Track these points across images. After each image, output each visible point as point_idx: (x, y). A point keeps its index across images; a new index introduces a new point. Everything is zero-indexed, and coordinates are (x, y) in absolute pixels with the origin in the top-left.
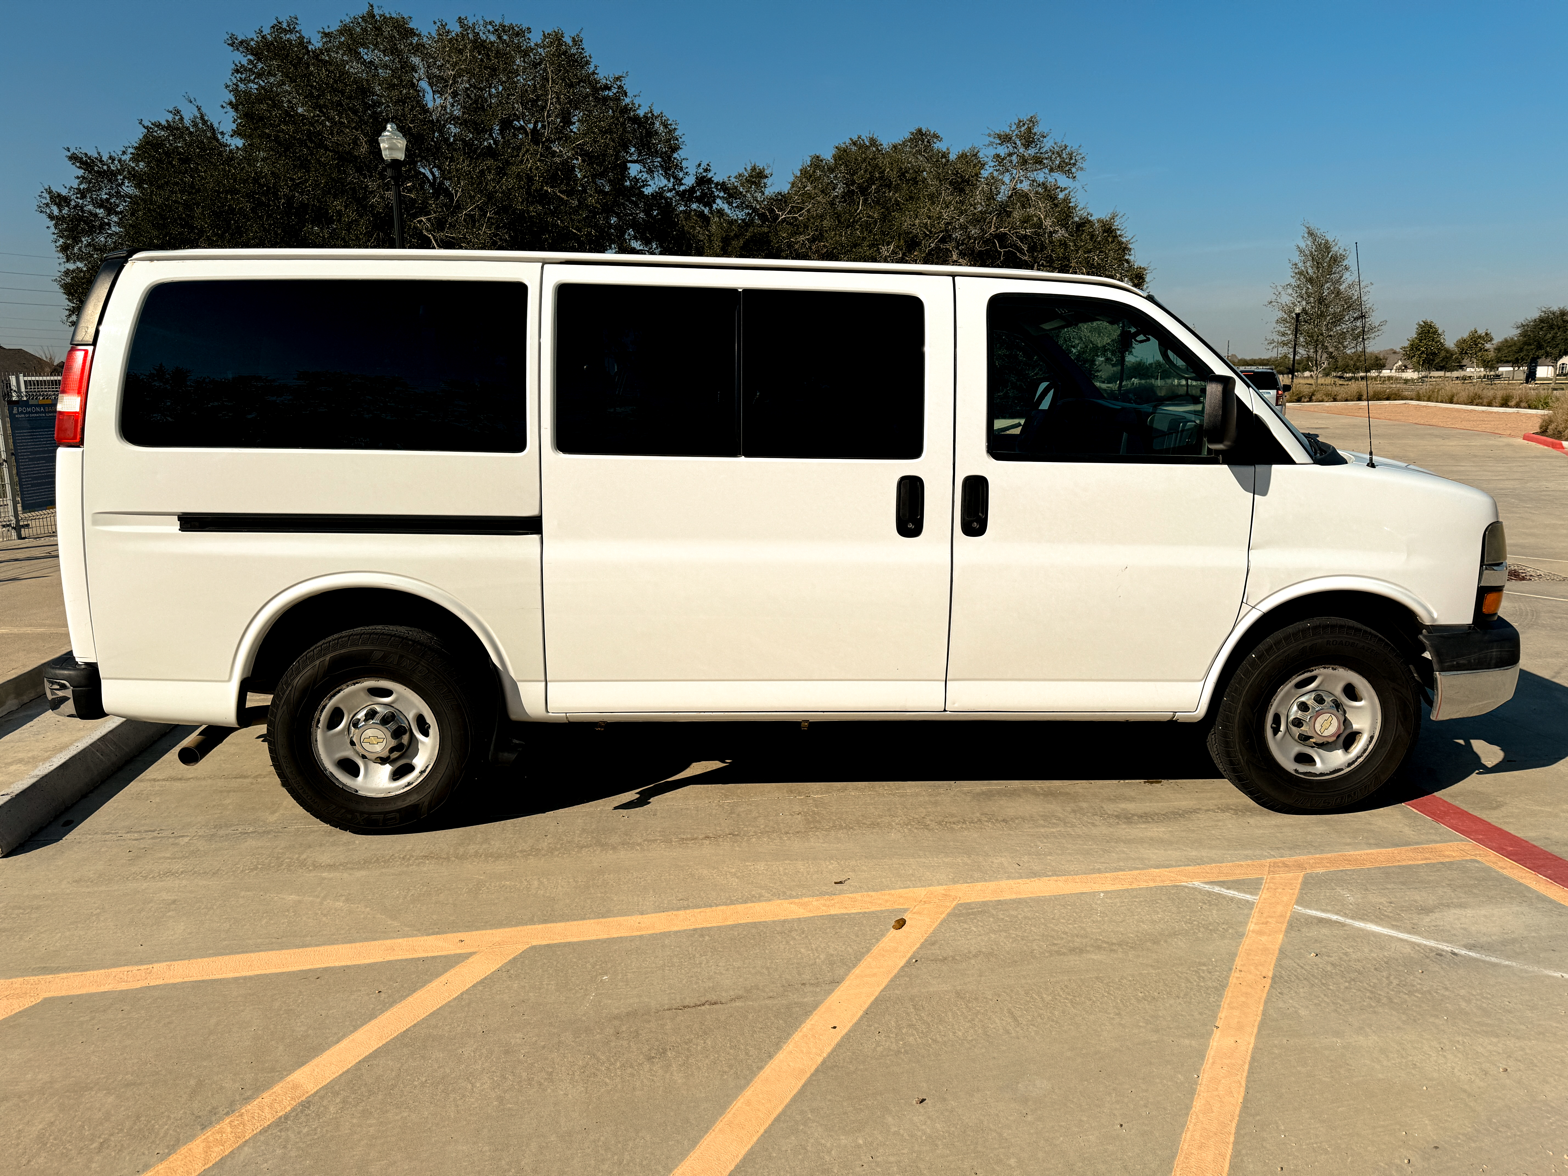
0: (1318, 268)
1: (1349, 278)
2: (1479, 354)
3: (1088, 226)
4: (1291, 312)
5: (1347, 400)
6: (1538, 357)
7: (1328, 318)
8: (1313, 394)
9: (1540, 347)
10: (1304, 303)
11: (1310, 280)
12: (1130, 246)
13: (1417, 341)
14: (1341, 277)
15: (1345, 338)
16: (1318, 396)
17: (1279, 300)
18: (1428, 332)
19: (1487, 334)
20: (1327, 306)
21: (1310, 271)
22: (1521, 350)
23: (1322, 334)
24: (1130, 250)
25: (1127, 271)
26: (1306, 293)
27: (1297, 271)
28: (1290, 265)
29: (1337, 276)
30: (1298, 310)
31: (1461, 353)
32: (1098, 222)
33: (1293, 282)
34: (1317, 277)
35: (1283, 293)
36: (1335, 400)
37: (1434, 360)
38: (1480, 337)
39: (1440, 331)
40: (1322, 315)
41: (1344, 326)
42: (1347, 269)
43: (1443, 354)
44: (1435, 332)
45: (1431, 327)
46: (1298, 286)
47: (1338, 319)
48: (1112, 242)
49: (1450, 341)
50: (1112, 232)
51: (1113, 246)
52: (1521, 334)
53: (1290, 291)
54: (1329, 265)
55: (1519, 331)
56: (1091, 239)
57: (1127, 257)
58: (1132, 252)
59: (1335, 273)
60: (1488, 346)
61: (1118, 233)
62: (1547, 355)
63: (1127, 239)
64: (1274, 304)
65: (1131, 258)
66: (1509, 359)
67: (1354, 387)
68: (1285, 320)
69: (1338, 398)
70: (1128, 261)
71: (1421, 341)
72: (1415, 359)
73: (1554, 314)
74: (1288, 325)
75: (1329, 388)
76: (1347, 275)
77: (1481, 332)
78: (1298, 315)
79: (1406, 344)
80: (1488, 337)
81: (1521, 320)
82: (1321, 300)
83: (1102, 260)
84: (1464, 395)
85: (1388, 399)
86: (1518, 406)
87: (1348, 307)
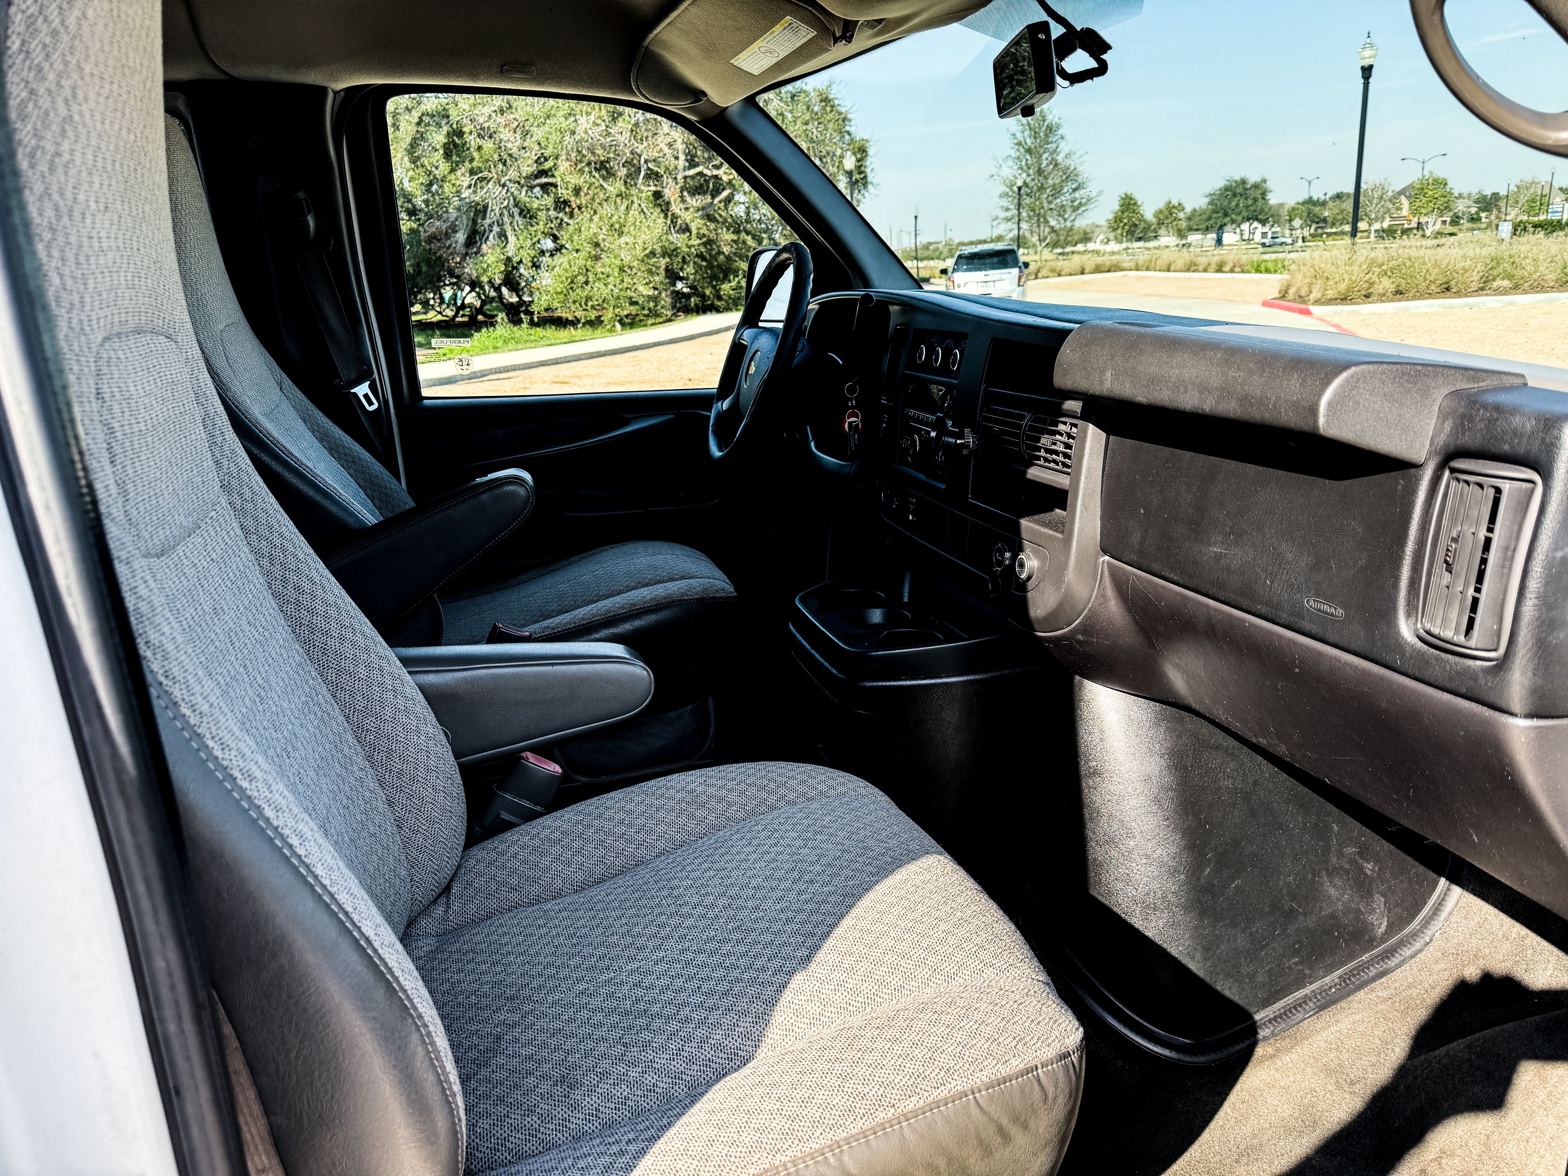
0: (1035, 138)
1: (1064, 148)
2: (1175, 223)
3: (803, 95)
4: (1012, 185)
5: (1070, 275)
6: (1225, 225)
7: (1048, 190)
8: (1038, 271)
9: (1226, 215)
10: (1024, 175)
11: (1029, 151)
12: (850, 116)
13: (1120, 213)
14: (1057, 147)
15: (1065, 211)
16: (1044, 272)
17: (1000, 173)
18: (1128, 204)
19: (1180, 204)
20: (1046, 178)
21: (1029, 141)
22: (1210, 218)
23: (1043, 208)
24: (850, 120)
25: (849, 144)
26: (1026, 164)
27: (1016, 141)
28: (1009, 136)
29: (1054, 146)
30: (1019, 183)
31: (1159, 224)
32: (814, 91)
33: (1014, 154)
34: (1035, 148)
35: (1003, 165)
36: (1060, 275)
37: (1134, 232)
38: (1174, 207)
39: (1139, 203)
40: (1041, 188)
41: (1063, 198)
42: (1062, 138)
43: (1142, 225)
44: (1135, 204)
45: (1131, 199)
46: (1018, 158)
47: (1057, 191)
48: (831, 111)
49: (1148, 212)
50: (829, 101)
51: (831, 116)
52: (1209, 203)
53: (1010, 163)
54: (1046, 135)
55: (1207, 200)
56: (808, 109)
57: (847, 128)
58: (853, 123)
59: (1051, 143)
60: (1181, 215)
61: (837, 102)
62: (1233, 222)
63: (847, 109)
64: (996, 177)
65: (852, 129)
66: (1200, 227)
67: (1076, 260)
68: (1007, 194)
69: (1063, 273)
70: (849, 133)
71: (1123, 213)
72: (1119, 231)
73: (1236, 182)
74: (1010, 199)
75: (1053, 263)
76: (1063, 144)
77: (1175, 202)
78: (1020, 188)
79: (1111, 216)
80: (1180, 207)
81: (1209, 190)
82: (1040, 172)
83: (821, 132)
84: (1180, 263)
85: (1109, 271)
86: (1232, 271)
87: (1067, 178)
